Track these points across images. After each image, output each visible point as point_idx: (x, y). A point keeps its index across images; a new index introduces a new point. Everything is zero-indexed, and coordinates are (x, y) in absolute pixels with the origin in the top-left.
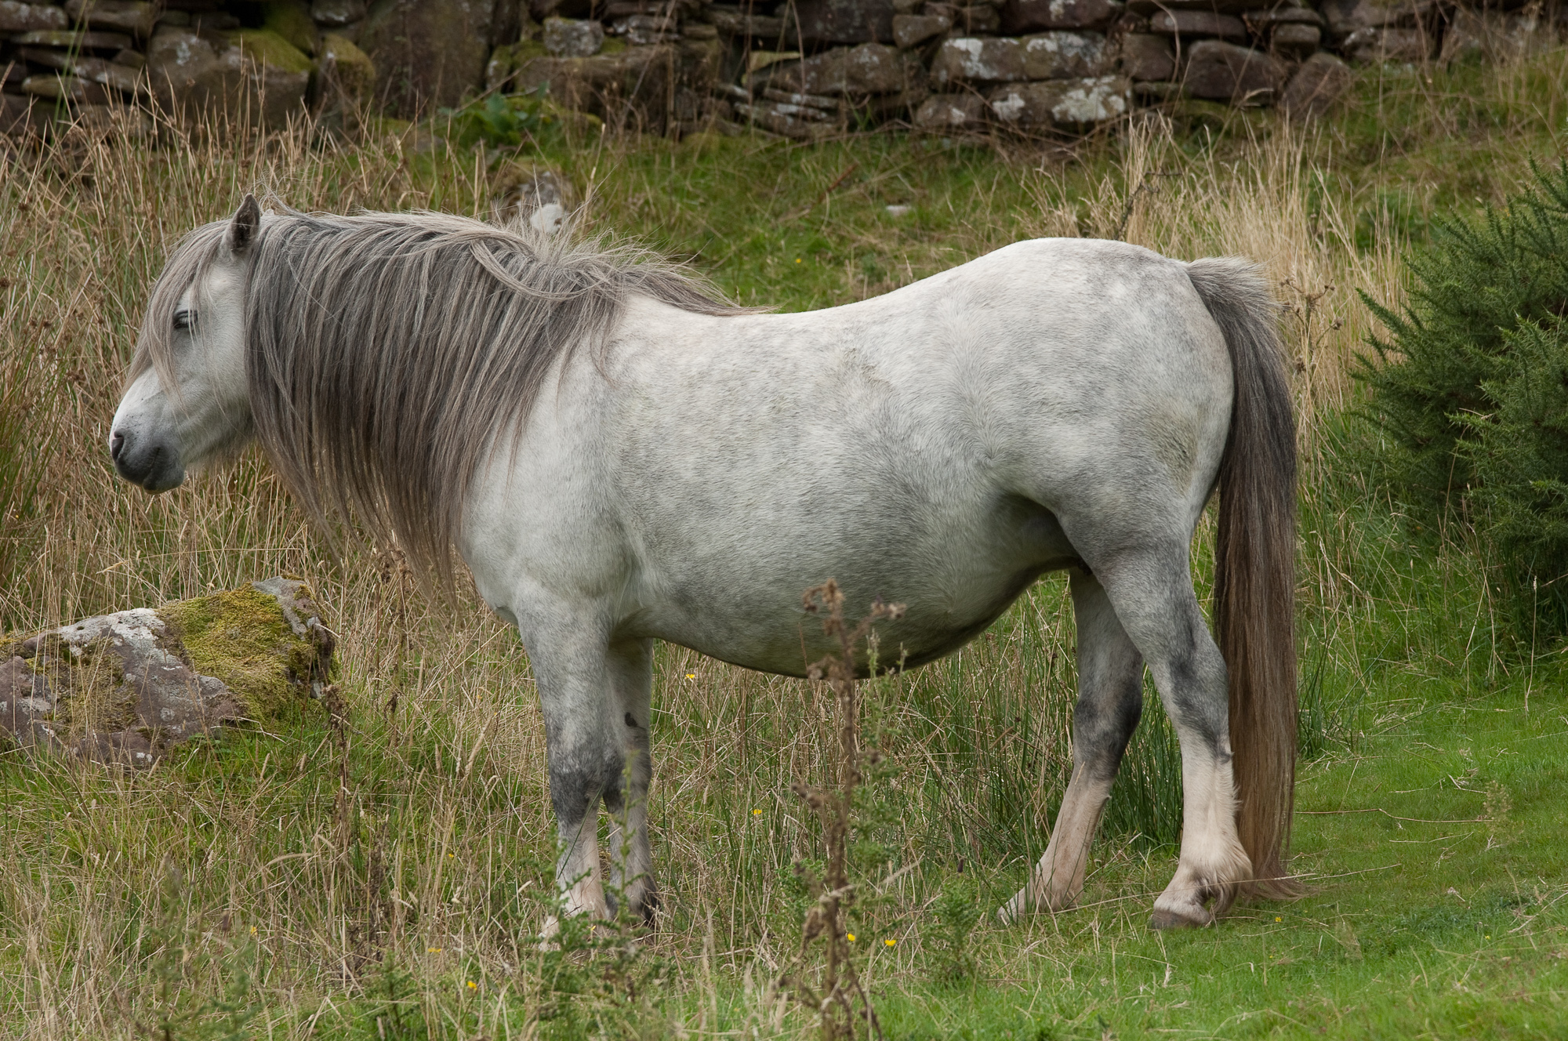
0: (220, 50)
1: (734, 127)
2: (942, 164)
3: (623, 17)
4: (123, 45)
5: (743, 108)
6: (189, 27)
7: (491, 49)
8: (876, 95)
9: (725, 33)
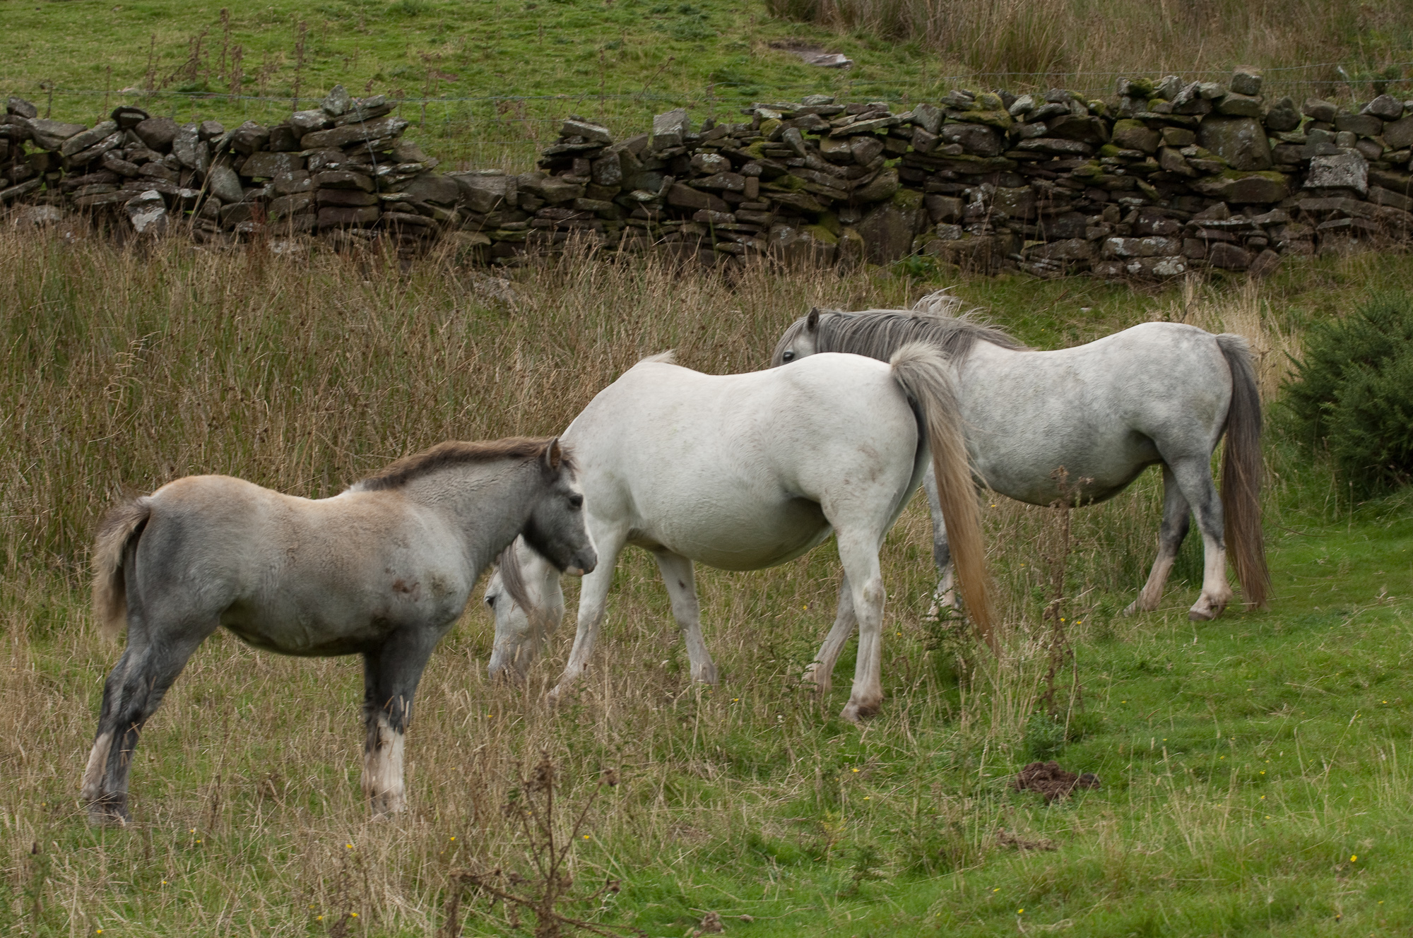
0: (799, 233)
1: (1017, 272)
2: (1105, 290)
3: (971, 224)
4: (759, 231)
5: (1021, 264)
6: (786, 223)
7: (914, 236)
8: (1078, 261)
9: (1015, 232)
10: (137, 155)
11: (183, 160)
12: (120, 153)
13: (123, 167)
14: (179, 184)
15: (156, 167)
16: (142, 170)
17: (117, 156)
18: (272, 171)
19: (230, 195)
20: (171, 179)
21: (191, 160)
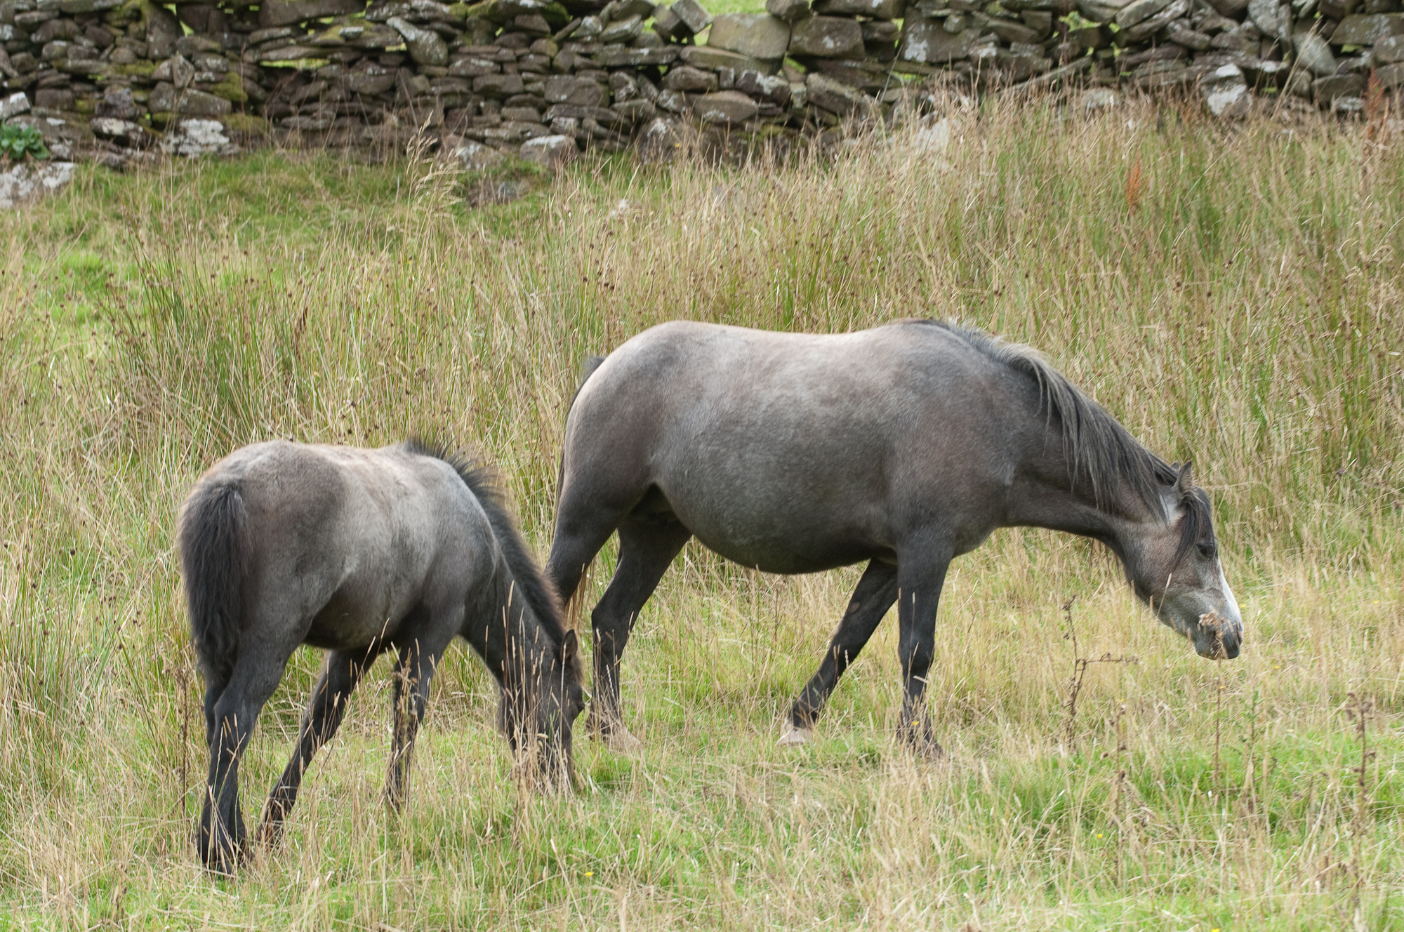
10: (1209, 24)
11: (1264, 27)
12: (1187, 22)
13: (1193, 39)
14: (1259, 56)
15: (1232, 38)
16: (1216, 41)
17: (1184, 27)
18: (1369, 37)
19: (1322, 66)
20: (1250, 52)
21: (1274, 27)
